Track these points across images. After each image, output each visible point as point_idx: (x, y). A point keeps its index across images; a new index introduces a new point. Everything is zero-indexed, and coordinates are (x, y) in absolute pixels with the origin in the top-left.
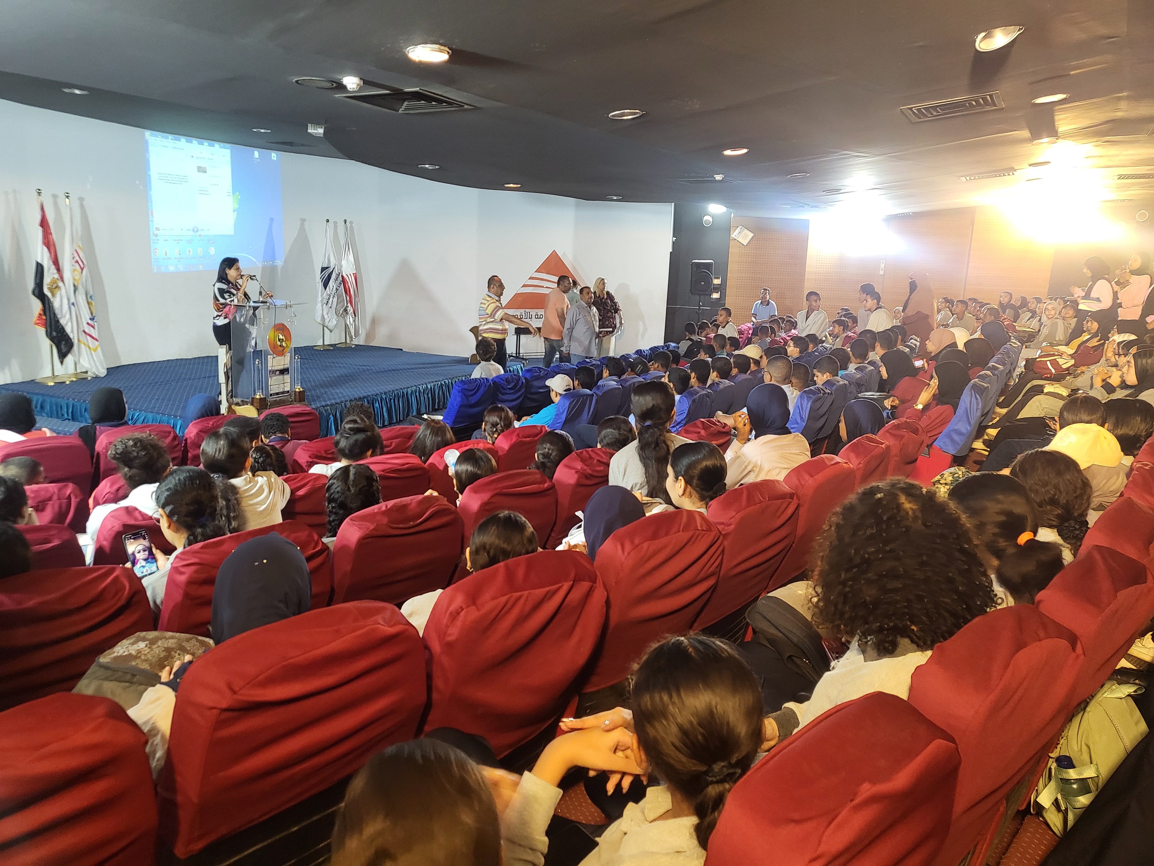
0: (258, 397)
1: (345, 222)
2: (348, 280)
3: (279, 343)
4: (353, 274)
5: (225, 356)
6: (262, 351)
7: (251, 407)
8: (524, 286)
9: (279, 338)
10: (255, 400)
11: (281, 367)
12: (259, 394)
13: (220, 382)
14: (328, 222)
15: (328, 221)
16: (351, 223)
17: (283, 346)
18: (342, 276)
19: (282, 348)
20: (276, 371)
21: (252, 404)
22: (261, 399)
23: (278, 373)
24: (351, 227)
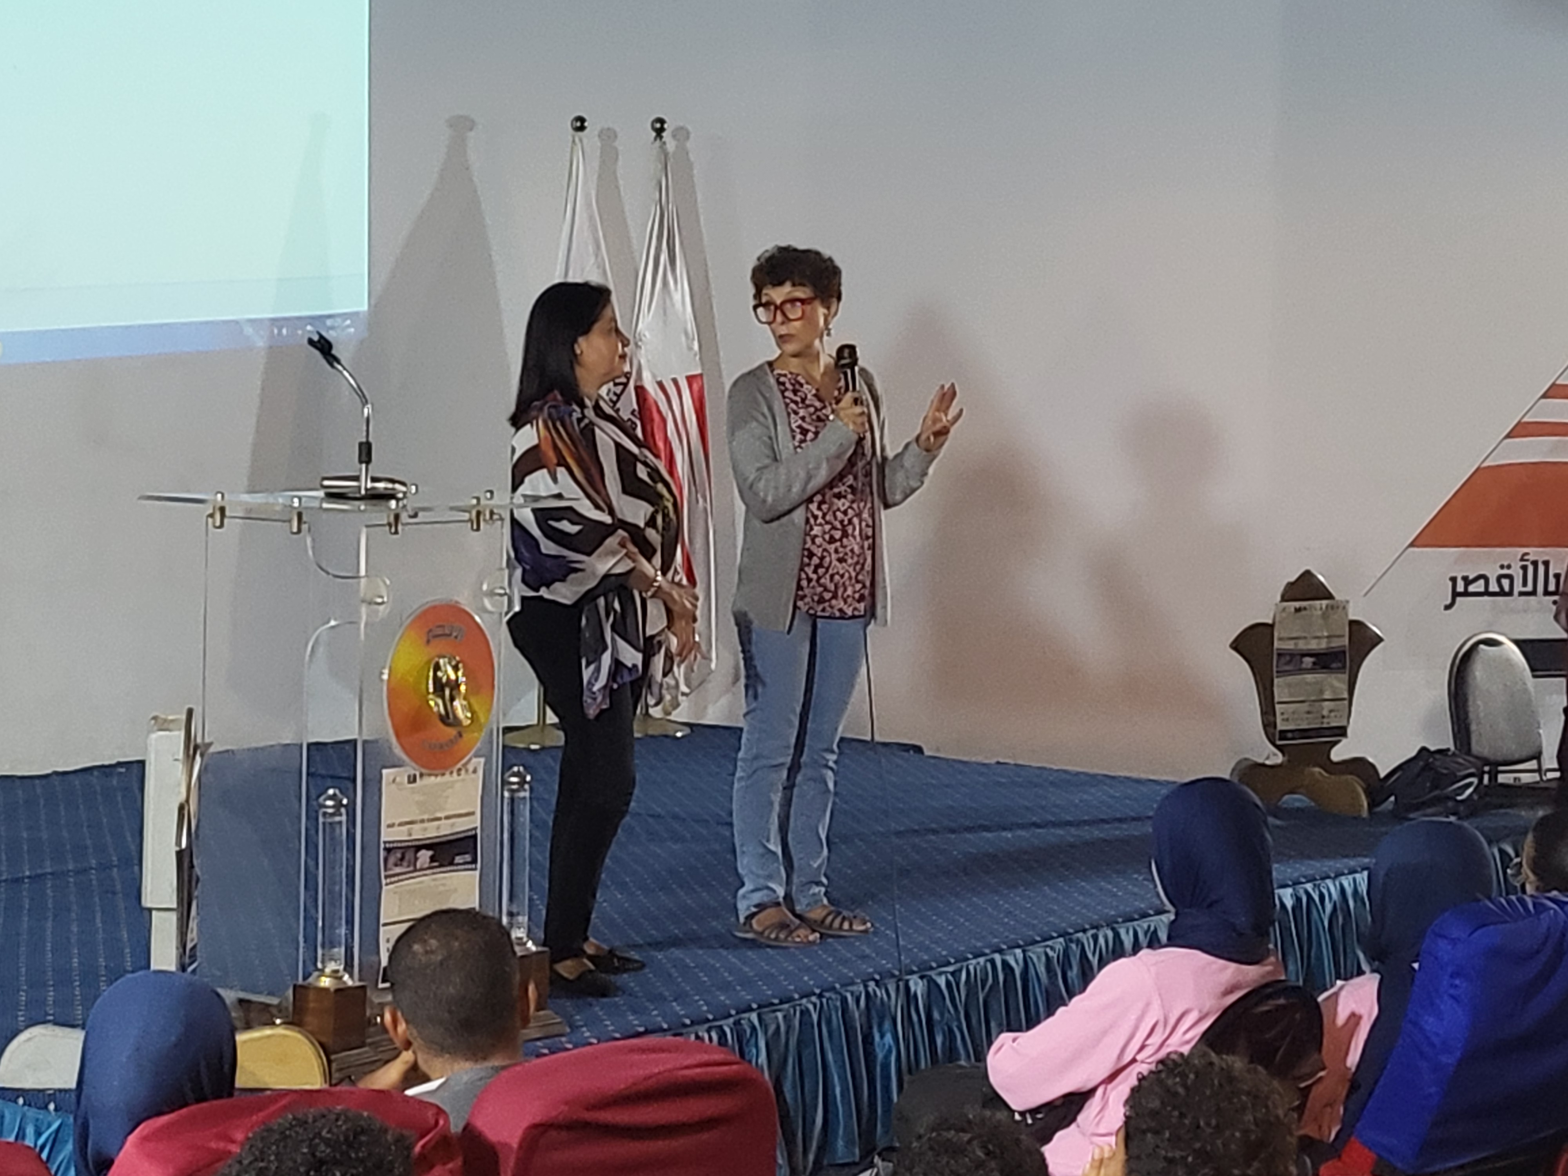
0: (325, 982)
1: (659, 132)
2: (664, 407)
3: (436, 704)
4: (690, 379)
5: (180, 769)
6: (354, 742)
7: (292, 1034)
8: (1521, 430)
9: (436, 680)
10: (312, 996)
11: (445, 829)
12: (331, 967)
13: (147, 901)
14: (582, 128)
15: (580, 125)
16: (682, 134)
17: (457, 722)
18: (640, 391)
19: (452, 732)
20: (418, 848)
21: (295, 1021)
22: (341, 991)
23: (425, 856)
24: (682, 150)
